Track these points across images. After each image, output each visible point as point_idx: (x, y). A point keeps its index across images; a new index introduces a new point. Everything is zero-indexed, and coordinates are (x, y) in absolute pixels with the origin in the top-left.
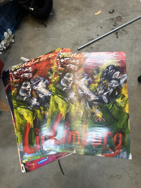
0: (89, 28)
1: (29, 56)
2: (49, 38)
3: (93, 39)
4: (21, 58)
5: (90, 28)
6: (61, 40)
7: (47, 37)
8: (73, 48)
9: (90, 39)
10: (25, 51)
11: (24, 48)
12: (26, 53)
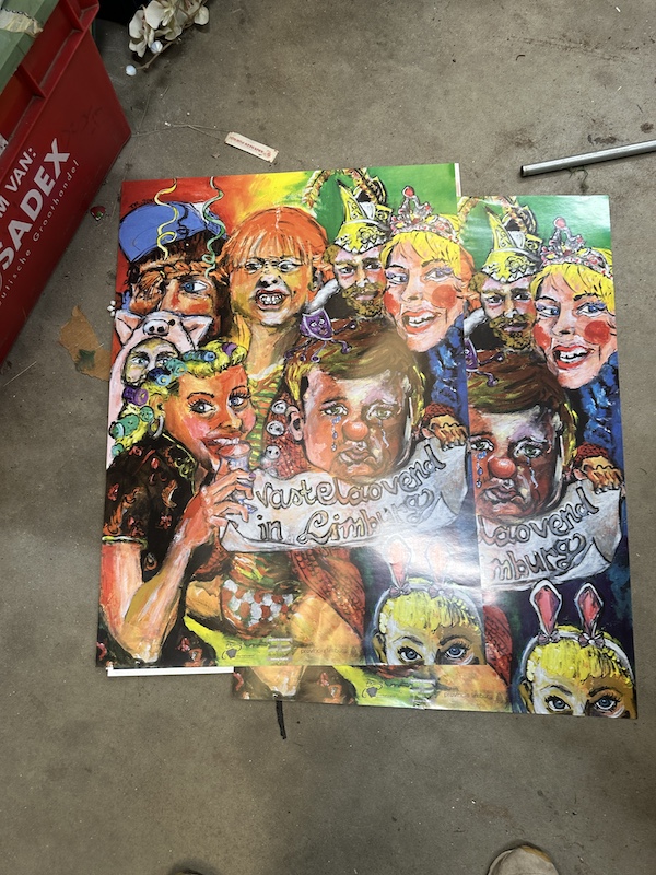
0: (616, 68)
1: (262, 128)
2: (391, 62)
3: (612, 141)
5: (619, 70)
7: (383, 54)
8: (496, 158)
9: (601, 135)
12: (255, 104)
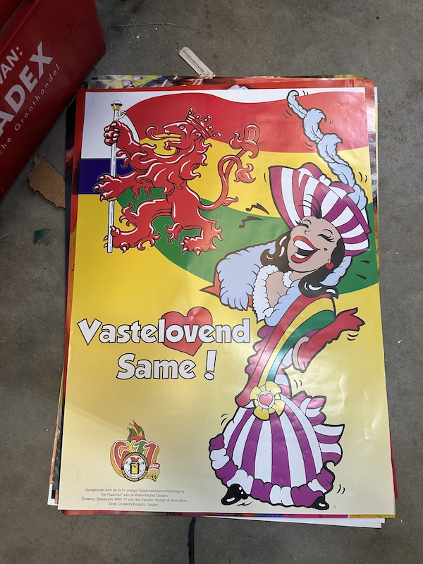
1: (215, 57)
4: (181, 54)
6: (370, 43)
8: (407, 101)
10: (209, 26)
11: (208, 12)
12: (211, 36)
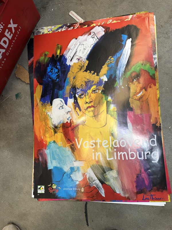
1: (84, 13)
4: (70, 14)
